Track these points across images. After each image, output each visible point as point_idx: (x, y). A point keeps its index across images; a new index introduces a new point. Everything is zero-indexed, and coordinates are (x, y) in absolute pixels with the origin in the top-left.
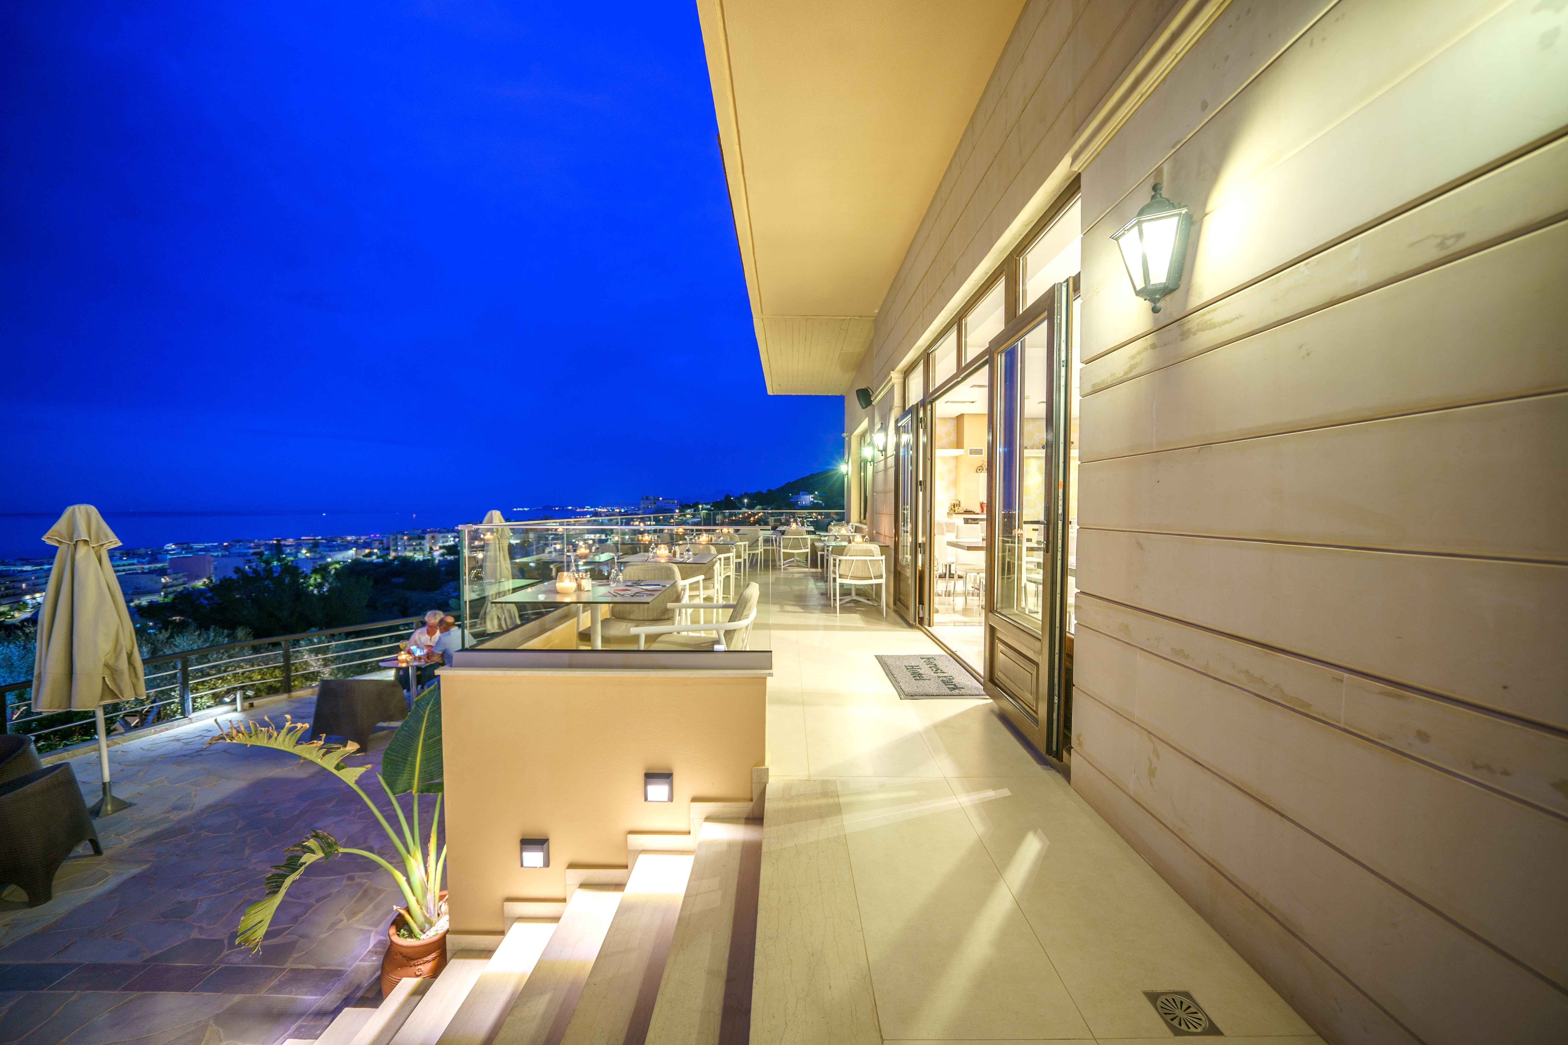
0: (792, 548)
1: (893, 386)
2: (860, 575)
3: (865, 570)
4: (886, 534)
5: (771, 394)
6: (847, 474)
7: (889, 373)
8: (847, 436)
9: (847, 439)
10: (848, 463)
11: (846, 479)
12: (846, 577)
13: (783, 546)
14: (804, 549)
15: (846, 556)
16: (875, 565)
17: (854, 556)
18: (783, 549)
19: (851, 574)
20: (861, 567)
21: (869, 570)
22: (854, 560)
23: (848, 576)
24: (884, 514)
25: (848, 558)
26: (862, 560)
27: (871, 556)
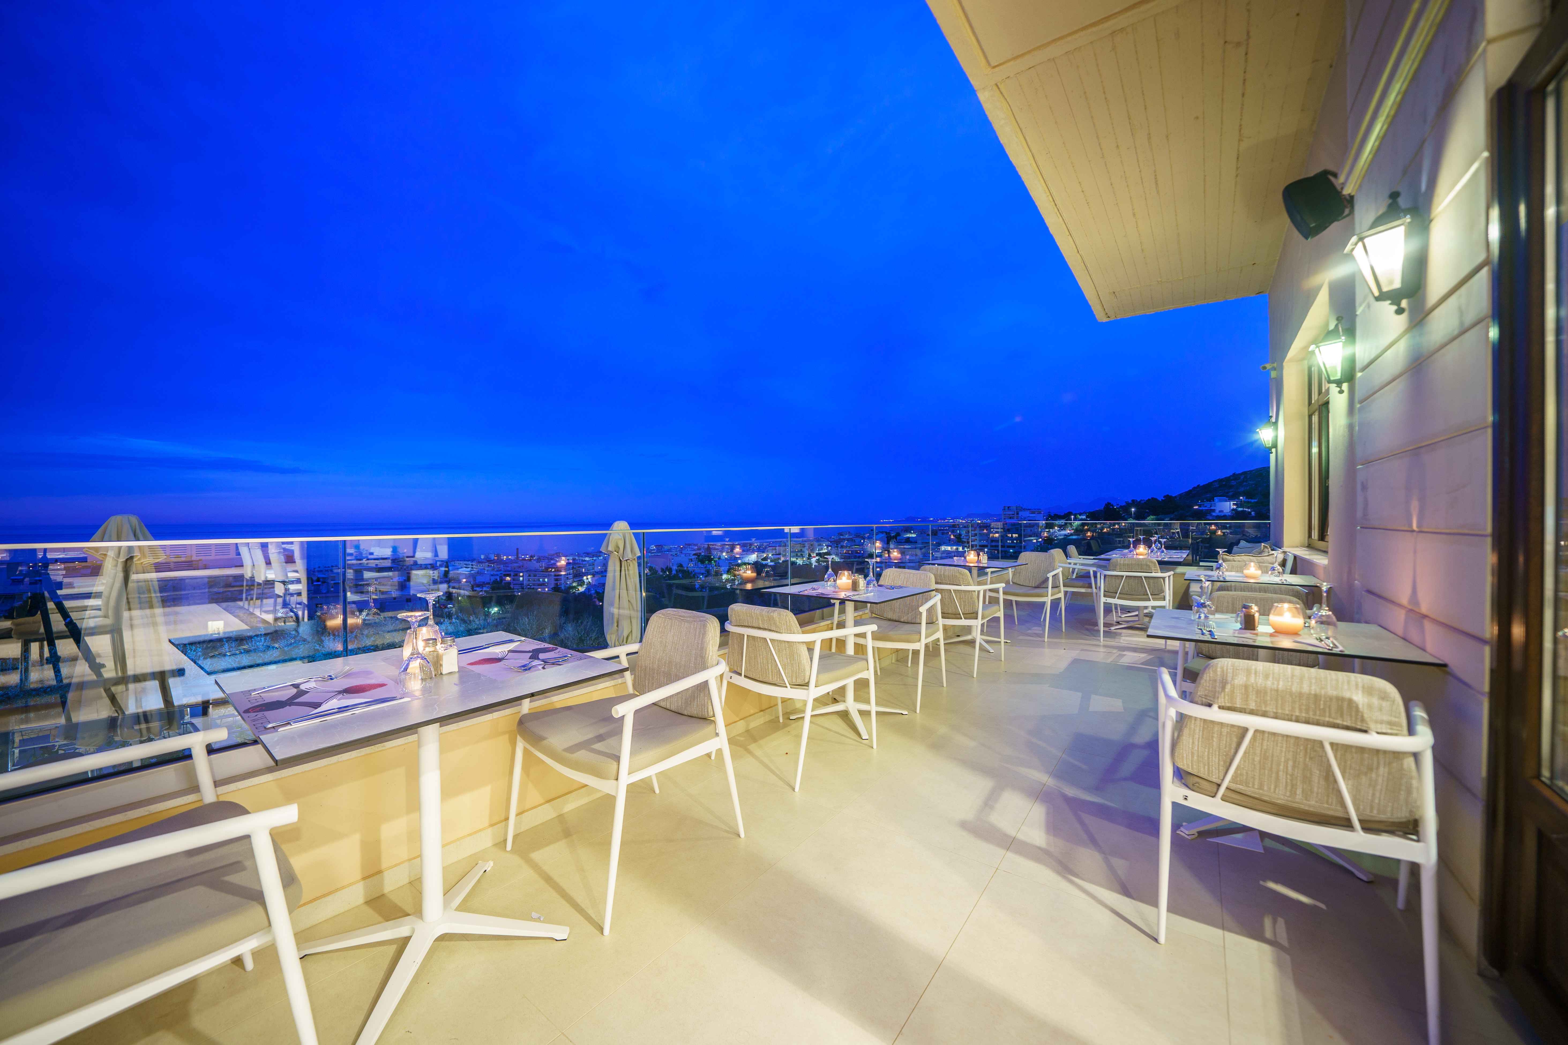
0: (1124, 595)
5: (1105, 320)
6: (1275, 446)
8: (1274, 369)
9: (1273, 374)
10: (1276, 422)
12: (1212, 788)
13: (1105, 591)
14: (1154, 599)
15: (1210, 705)
16: (1370, 769)
17: (1252, 712)
18: (1105, 596)
19: (1233, 780)
20: (1290, 763)
21: (1322, 782)
22: (1245, 730)
23: (1219, 785)
24: (1413, 531)
25: (1214, 714)
26: (1297, 738)
27: (1348, 728)
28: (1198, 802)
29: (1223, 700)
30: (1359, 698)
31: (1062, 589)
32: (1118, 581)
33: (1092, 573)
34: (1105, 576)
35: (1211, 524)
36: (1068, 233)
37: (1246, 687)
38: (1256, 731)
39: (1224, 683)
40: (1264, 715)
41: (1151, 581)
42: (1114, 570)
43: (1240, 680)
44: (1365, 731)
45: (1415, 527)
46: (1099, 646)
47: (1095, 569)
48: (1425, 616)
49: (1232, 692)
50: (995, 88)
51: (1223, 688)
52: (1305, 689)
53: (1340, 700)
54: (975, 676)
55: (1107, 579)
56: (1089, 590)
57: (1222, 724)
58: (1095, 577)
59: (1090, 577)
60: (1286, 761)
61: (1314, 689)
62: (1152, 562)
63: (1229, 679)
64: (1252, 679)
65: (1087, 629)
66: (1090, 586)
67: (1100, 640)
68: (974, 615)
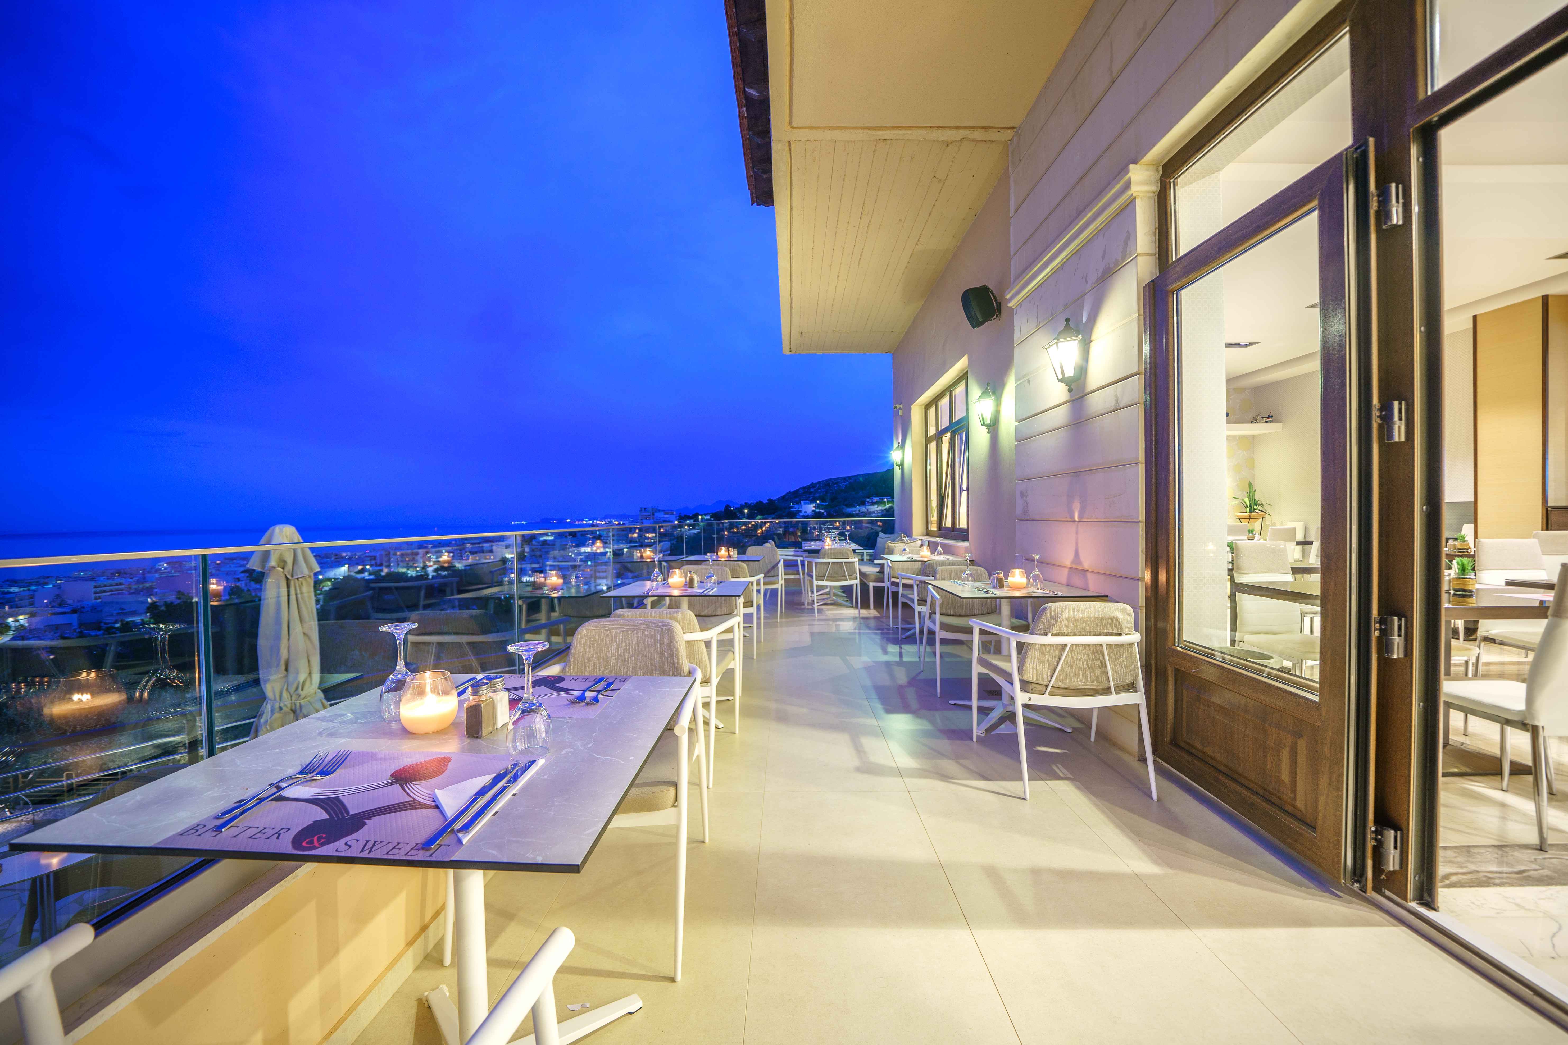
0: (830, 578)
1: (1132, 201)
2: (1079, 684)
3: (1093, 670)
4: (1086, 565)
5: (787, 352)
6: (901, 464)
7: (1125, 170)
8: (901, 409)
9: (900, 413)
10: (903, 448)
11: (897, 472)
12: (1042, 688)
13: (816, 576)
14: (850, 579)
15: (1046, 634)
16: (1120, 657)
17: (1068, 634)
18: (816, 580)
19: (1056, 681)
20: (1085, 662)
21: (1099, 669)
22: (1065, 645)
23: (1047, 686)
24: (1076, 521)
25: (1049, 639)
26: (1089, 645)
27: (1112, 634)
28: (1037, 699)
29: (1054, 631)
30: (1120, 615)
31: (784, 577)
32: (826, 567)
33: (799, 562)
34: (816, 563)
35: (835, 522)
36: (789, 278)
37: (1069, 618)
38: (1072, 645)
39: (1056, 618)
40: (1074, 634)
41: (848, 565)
42: (823, 558)
43: (1065, 615)
44: (1120, 635)
45: (1076, 519)
46: (814, 620)
47: (802, 558)
48: (1086, 571)
49: (1061, 623)
50: (787, 144)
51: (1056, 621)
52: (1097, 615)
53: (1113, 618)
54: (755, 657)
55: (818, 566)
56: (797, 576)
57: (1050, 645)
58: (803, 565)
59: (798, 565)
60: (1083, 662)
61: (1101, 614)
62: (849, 550)
63: (1059, 615)
64: (1071, 614)
65: (797, 609)
66: (798, 573)
67: (815, 616)
68: (750, 603)
